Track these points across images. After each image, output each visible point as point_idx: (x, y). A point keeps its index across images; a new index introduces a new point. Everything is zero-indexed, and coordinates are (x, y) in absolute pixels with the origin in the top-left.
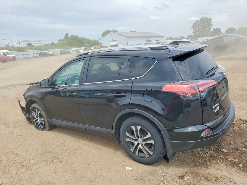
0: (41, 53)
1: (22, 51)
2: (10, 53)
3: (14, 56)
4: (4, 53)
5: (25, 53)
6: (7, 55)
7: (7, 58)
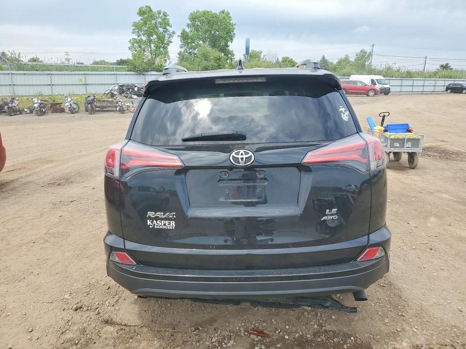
0: (450, 85)
1: (413, 79)
2: (383, 82)
3: (387, 86)
4: (372, 81)
5: (416, 83)
6: (377, 83)
7: (370, 90)
